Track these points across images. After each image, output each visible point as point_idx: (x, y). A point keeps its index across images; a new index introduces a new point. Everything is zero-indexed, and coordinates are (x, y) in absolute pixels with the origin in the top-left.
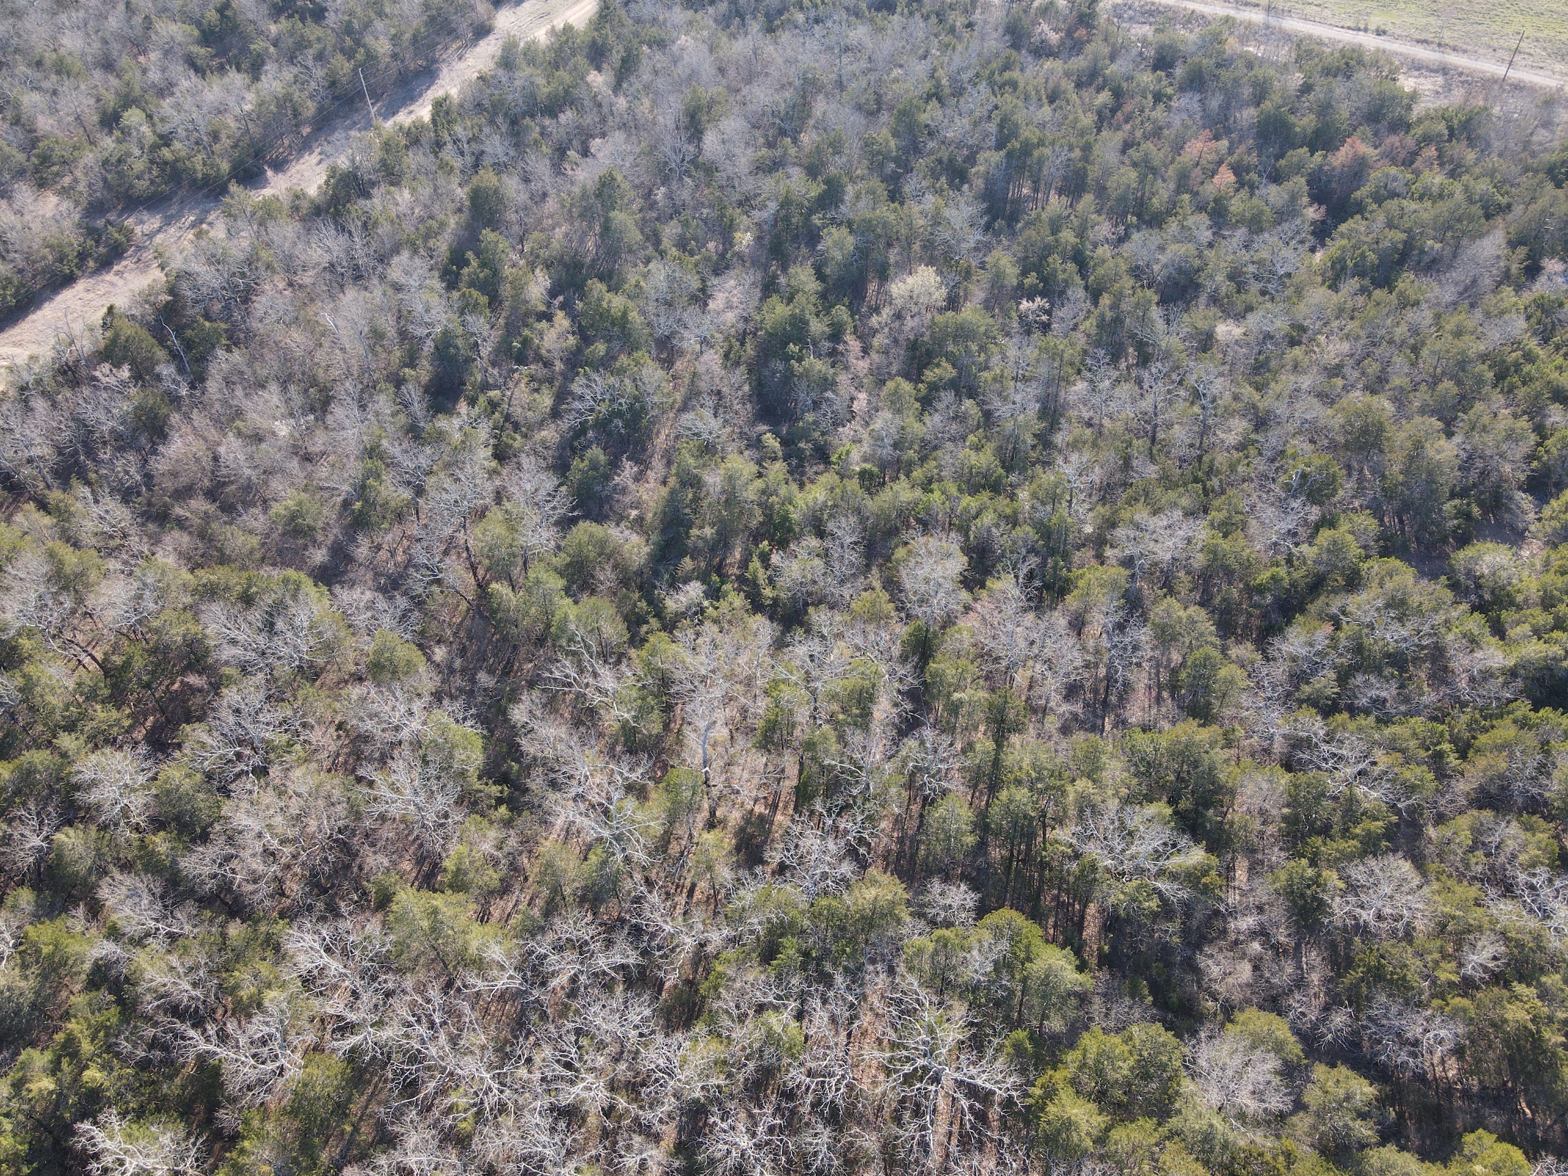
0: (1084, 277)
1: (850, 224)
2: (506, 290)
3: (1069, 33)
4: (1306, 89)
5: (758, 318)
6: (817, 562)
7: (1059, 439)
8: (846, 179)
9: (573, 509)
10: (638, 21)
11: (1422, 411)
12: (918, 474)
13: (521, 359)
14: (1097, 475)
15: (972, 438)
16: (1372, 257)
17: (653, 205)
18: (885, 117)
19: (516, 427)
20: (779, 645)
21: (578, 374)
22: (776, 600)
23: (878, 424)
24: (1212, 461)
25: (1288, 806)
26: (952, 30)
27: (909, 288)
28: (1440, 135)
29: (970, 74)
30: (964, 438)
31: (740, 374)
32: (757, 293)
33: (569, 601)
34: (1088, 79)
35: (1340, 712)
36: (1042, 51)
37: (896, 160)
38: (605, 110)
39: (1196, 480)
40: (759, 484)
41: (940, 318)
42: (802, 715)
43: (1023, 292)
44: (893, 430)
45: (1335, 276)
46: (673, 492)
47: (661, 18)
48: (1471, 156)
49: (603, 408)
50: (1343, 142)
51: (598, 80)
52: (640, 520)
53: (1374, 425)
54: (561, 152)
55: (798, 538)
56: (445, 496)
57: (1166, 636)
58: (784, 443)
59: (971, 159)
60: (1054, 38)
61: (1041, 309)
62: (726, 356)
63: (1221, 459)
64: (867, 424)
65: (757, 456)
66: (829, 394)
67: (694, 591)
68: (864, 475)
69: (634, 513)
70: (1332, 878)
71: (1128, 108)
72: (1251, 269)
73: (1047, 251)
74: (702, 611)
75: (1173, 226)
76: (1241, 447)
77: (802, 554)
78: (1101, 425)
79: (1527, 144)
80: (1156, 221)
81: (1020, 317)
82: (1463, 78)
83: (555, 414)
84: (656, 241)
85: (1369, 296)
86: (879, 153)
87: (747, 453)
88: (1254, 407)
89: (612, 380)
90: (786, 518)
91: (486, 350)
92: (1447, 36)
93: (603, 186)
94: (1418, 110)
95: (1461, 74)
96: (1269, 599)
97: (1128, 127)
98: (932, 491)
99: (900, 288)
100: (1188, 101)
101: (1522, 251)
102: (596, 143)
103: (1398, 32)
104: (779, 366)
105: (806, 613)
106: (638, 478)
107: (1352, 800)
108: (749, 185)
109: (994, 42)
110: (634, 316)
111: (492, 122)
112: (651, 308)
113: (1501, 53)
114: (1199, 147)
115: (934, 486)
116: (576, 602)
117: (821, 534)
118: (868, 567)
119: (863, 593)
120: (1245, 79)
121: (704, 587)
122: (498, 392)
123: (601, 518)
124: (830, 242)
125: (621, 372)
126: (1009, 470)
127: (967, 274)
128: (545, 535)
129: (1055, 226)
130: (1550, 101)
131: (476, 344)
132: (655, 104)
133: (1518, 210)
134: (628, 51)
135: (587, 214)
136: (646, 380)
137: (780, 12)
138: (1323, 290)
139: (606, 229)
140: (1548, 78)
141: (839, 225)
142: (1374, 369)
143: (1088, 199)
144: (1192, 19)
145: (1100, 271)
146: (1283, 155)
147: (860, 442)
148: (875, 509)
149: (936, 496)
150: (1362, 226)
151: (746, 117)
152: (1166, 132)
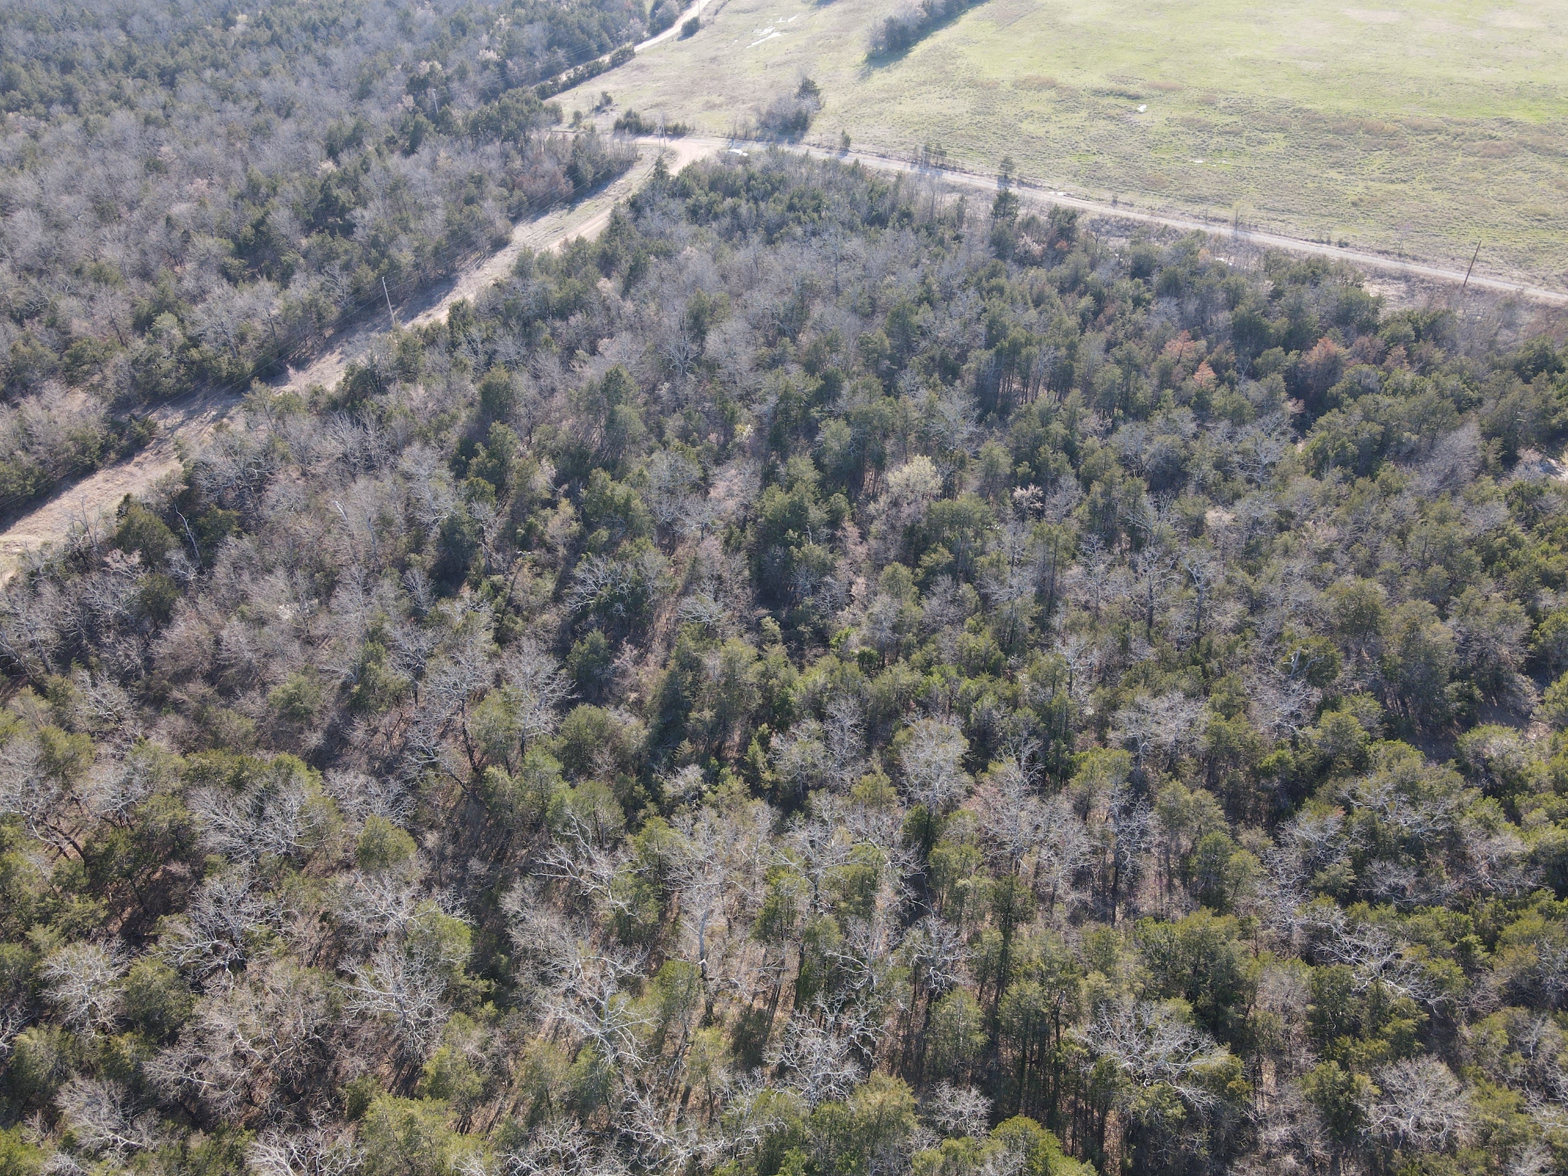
0: (1075, 466)
1: (847, 417)
2: (513, 479)
3: (1051, 244)
4: (1277, 294)
5: (758, 505)
6: (817, 745)
7: (1057, 621)
8: (842, 375)
9: (572, 692)
10: (646, 234)
11: (1415, 594)
12: (917, 656)
13: (525, 545)
14: (1096, 657)
15: (970, 621)
16: (1352, 448)
17: (657, 400)
18: (879, 319)
19: (518, 610)
20: (779, 830)
21: (580, 559)
22: (775, 784)
23: (876, 608)
24: (1210, 644)
25: (1312, 1002)
26: (941, 242)
27: (905, 476)
28: (1407, 336)
29: (959, 280)
30: (962, 621)
31: (740, 560)
32: (758, 482)
33: (566, 784)
34: (1071, 285)
35: (1359, 901)
36: (1026, 260)
37: (891, 358)
38: (613, 313)
39: (1195, 662)
40: (759, 667)
41: (936, 505)
42: (803, 903)
43: (1016, 480)
44: (892, 614)
45: (1318, 465)
46: (672, 675)
47: (668, 231)
48: (1438, 355)
49: (604, 592)
50: (1315, 343)
51: (608, 286)
52: (639, 703)
53: (1368, 608)
54: (570, 351)
55: (797, 721)
56: (444, 678)
57: (1173, 820)
58: (784, 626)
59: (963, 357)
60: (1037, 249)
61: (1035, 496)
62: (727, 542)
63: (1218, 641)
64: (866, 608)
65: (756, 638)
66: (828, 579)
67: (692, 774)
68: (863, 658)
69: (633, 696)
70: (1364, 1081)
71: (1109, 311)
72: (1237, 458)
73: (1038, 441)
74: (701, 795)
75: (1158, 419)
76: (1238, 629)
77: (802, 737)
78: (1098, 608)
79: (1492, 344)
80: (1141, 414)
81: (1014, 504)
82: (1425, 285)
83: (557, 598)
84: (660, 434)
85: (1353, 484)
86: (875, 351)
87: (746, 636)
88: (1248, 590)
89: (614, 565)
90: (785, 701)
91: (491, 536)
92: (1406, 247)
93: (609, 381)
94: (1384, 314)
95: (1422, 281)
96: (1277, 782)
97: (1110, 328)
98: (931, 674)
99: (896, 477)
100: (1166, 305)
101: (1497, 442)
102: (603, 343)
103: (1360, 244)
104: (779, 551)
105: (806, 797)
106: (639, 661)
107: (1379, 996)
108: (749, 381)
109: (981, 253)
110: (637, 503)
111: (505, 324)
112: (654, 496)
113: (1459, 262)
114: (1178, 347)
115: (934, 668)
116: (573, 786)
117: (821, 716)
118: (869, 750)
119: (864, 777)
120: (1219, 286)
121: (703, 771)
122: (501, 577)
123: (599, 702)
124: (828, 434)
125: (623, 557)
126: (1008, 652)
127: (962, 463)
128: (544, 718)
129: (1045, 419)
130: (1511, 304)
131: (482, 531)
132: (661, 307)
133: (1489, 404)
134: (637, 260)
135: (593, 407)
136: (648, 565)
137: (780, 226)
138: (1307, 478)
139: (612, 421)
140: (1505, 284)
141: (836, 418)
142: (1363, 553)
143: (1075, 393)
144: (1165, 233)
145: (1091, 460)
146: (1259, 354)
147: (859, 625)
148: (875, 691)
149: (936, 678)
150: (1340, 419)
151: (747, 319)
152: (1147, 333)
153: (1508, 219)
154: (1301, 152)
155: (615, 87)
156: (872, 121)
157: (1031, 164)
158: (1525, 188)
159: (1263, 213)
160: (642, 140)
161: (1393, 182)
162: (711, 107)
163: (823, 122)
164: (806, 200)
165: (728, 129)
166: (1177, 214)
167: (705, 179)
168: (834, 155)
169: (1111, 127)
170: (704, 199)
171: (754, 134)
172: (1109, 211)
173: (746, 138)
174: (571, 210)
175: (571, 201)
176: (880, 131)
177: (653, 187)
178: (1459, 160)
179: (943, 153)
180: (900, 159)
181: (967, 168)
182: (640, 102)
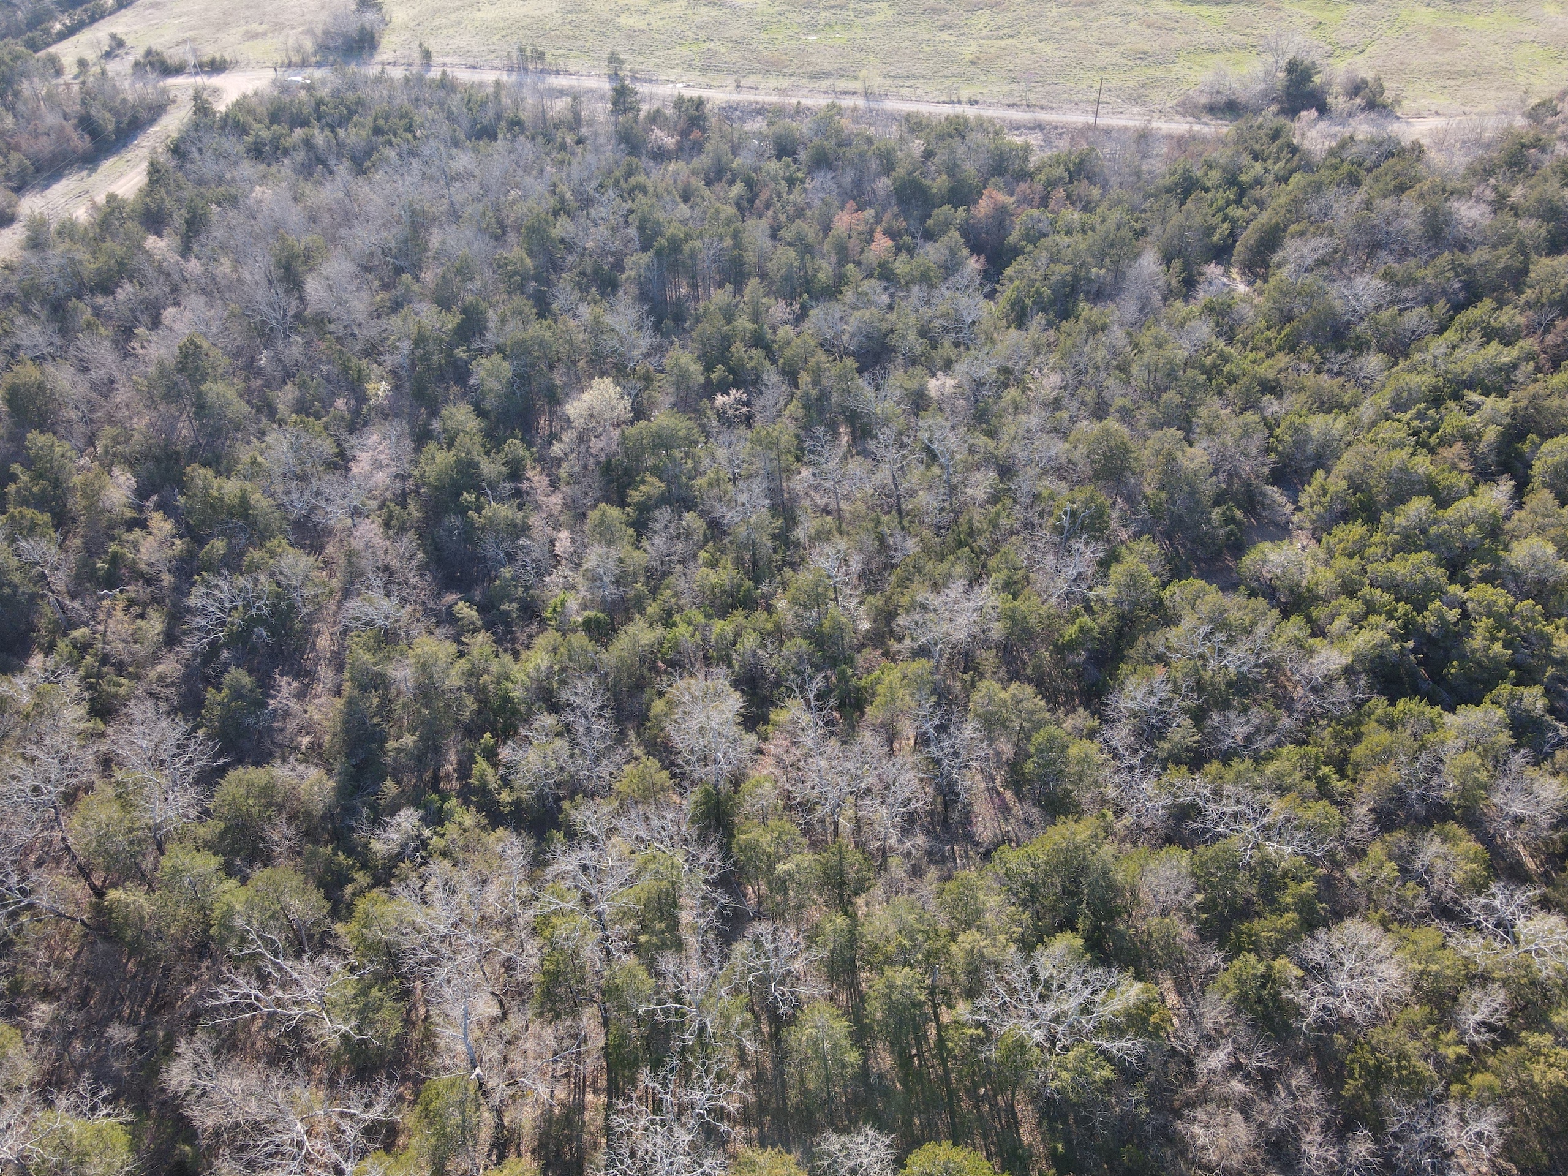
0: (774, 362)
1: (500, 349)
2: (76, 503)
3: (685, 134)
4: (928, 154)
5: (416, 473)
6: (559, 743)
7: (800, 533)
8: (484, 305)
9: (216, 757)
10: (201, 182)
11: (1155, 425)
12: (653, 609)
13: (111, 581)
14: (856, 565)
15: (702, 554)
16: (1047, 292)
17: (259, 372)
18: (512, 237)
19: (120, 668)
20: (538, 862)
21: (194, 584)
22: (517, 803)
23: (591, 561)
24: (970, 522)
25: (1198, 890)
26: (563, 147)
27: (585, 405)
28: (1061, 179)
29: (594, 184)
30: (695, 556)
31: (409, 541)
32: (408, 444)
33: (233, 883)
34: (717, 175)
35: (1208, 761)
36: (660, 155)
37: (536, 278)
38: (176, 277)
39: (961, 545)
40: (463, 665)
41: (631, 431)
43: (710, 389)
44: (611, 565)
45: (1019, 317)
46: (351, 702)
47: (228, 176)
48: (1096, 192)
49: (236, 618)
50: (980, 195)
51: (159, 245)
52: (316, 748)
53: (1118, 448)
54: (127, 332)
55: (527, 720)
57: (992, 723)
58: (482, 609)
59: (619, 266)
60: (670, 142)
61: (738, 401)
62: (387, 525)
63: (977, 516)
64: (578, 565)
65: (451, 631)
66: (523, 541)
67: (407, 820)
68: (589, 626)
69: (305, 741)
70: (1287, 968)
71: (764, 196)
72: (938, 323)
73: (726, 342)
74: (424, 843)
75: (849, 295)
76: (994, 499)
77: (539, 739)
78: (839, 510)
79: (1138, 174)
80: (832, 292)
81: (718, 414)
82: (1059, 131)
83: (171, 639)
84: (272, 413)
85: (1058, 328)
86: (516, 273)
87: (437, 631)
88: (993, 456)
89: (241, 581)
90: (506, 699)
91: (59, 581)
92: (1032, 98)
93: (186, 356)
94: (1034, 160)
95: (1056, 128)
96: (1083, 656)
97: (770, 213)
98: (675, 625)
99: (575, 408)
100: (823, 179)
101: (1177, 264)
102: (169, 314)
103: (989, 100)
104: (455, 521)
105: (560, 810)
106: (302, 695)
108: (371, 331)
109: (610, 153)
110: (257, 498)
111: (26, 311)
112: (279, 488)
113: (1082, 106)
114: (844, 221)
115: (677, 618)
116: (244, 881)
117: (554, 707)
118: (622, 732)
119: (625, 767)
120: (870, 153)
121: (421, 813)
122: (85, 630)
123: (261, 759)
124: (483, 373)
125: (254, 568)
126: (757, 580)
127: (647, 378)
128: (183, 801)
129: (729, 315)
130: (1144, 137)
131: (43, 576)
132: (237, 262)
133: (1157, 230)
134: (192, 210)
135: (172, 394)
136: (286, 571)
137: (368, 154)
138: (1013, 332)
139: (201, 407)
140: (1130, 119)
141: (488, 355)
142: (1090, 396)
143: (753, 284)
144: (799, 111)
145: (788, 352)
146: (929, 216)
147: (574, 587)
148: (613, 661)
149: (682, 629)
150: (1027, 266)
151: (353, 260)
152: (809, 213)
153: (1114, 61)
154: (908, 18)
155: (126, 29)
156: (451, 32)
157: (640, 59)
158: (1119, 31)
159: (889, 81)
160: (171, 81)
161: (1001, 38)
162: (253, 36)
163: (394, 38)
164: (393, 120)
165: (279, 58)
166: (805, 92)
167: (262, 110)
168: (415, 69)
169: (715, 13)
170: (265, 134)
171: (313, 59)
172: (736, 97)
173: (304, 64)
174: (93, 170)
175: (90, 160)
176: (463, 41)
177: (196, 126)
178: (1054, 10)
179: (540, 56)
180: (493, 68)
181: (572, 69)
182: (162, 40)
